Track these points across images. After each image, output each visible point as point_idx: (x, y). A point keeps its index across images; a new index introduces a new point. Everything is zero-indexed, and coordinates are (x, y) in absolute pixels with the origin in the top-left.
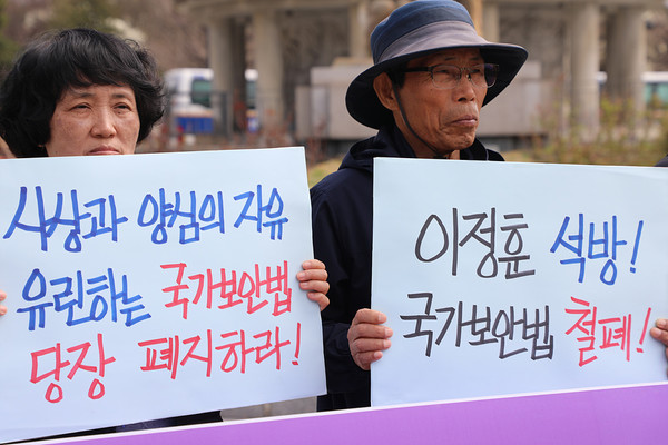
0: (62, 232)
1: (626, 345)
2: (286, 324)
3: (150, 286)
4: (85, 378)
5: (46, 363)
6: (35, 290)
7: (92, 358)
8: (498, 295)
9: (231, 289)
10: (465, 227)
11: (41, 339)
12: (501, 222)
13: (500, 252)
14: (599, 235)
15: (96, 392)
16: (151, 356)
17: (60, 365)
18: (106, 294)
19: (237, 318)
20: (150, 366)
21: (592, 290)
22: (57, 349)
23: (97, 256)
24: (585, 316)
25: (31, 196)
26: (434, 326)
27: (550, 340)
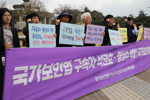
0: (36, 30)
1: (80, 40)
2: (53, 40)
3: (43, 36)
4: (37, 43)
5: (34, 42)
6: (33, 36)
7: (38, 42)
8: (70, 35)
9: (49, 37)
10: (68, 29)
11: (34, 40)
12: (70, 29)
13: (70, 31)
14: (78, 31)
15: (38, 45)
16: (43, 42)
17: (35, 42)
18: (39, 36)
19: (49, 40)
20: (42, 43)
21: (77, 35)
22: (35, 41)
23: (39, 33)
24: (77, 37)
25: (33, 27)
26: (65, 37)
27: (74, 39)
